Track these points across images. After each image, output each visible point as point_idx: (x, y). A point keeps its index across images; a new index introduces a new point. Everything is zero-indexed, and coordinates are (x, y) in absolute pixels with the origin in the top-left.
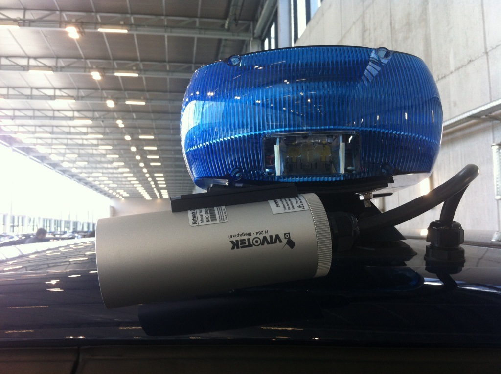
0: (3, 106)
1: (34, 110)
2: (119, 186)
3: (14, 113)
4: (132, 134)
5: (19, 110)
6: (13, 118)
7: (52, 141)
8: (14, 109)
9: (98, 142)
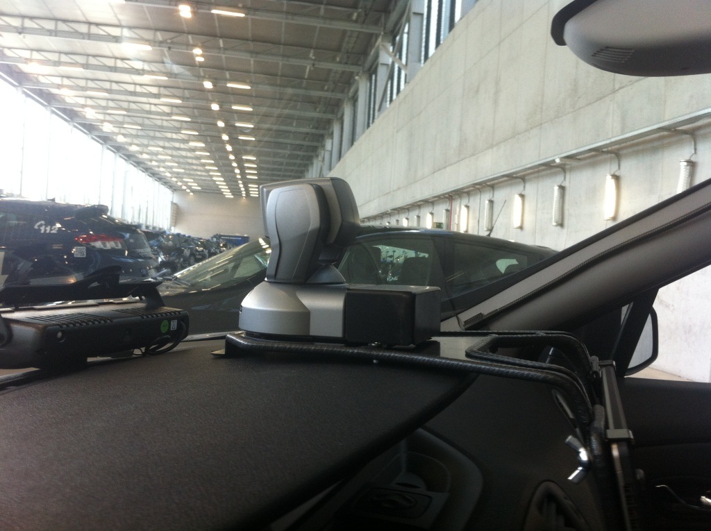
0: (6, 9)
1: (57, 20)
2: (188, 172)
3: (23, 23)
4: (216, 79)
5: (32, 18)
6: (21, 31)
7: (87, 83)
8: (23, 17)
9: (159, 91)
